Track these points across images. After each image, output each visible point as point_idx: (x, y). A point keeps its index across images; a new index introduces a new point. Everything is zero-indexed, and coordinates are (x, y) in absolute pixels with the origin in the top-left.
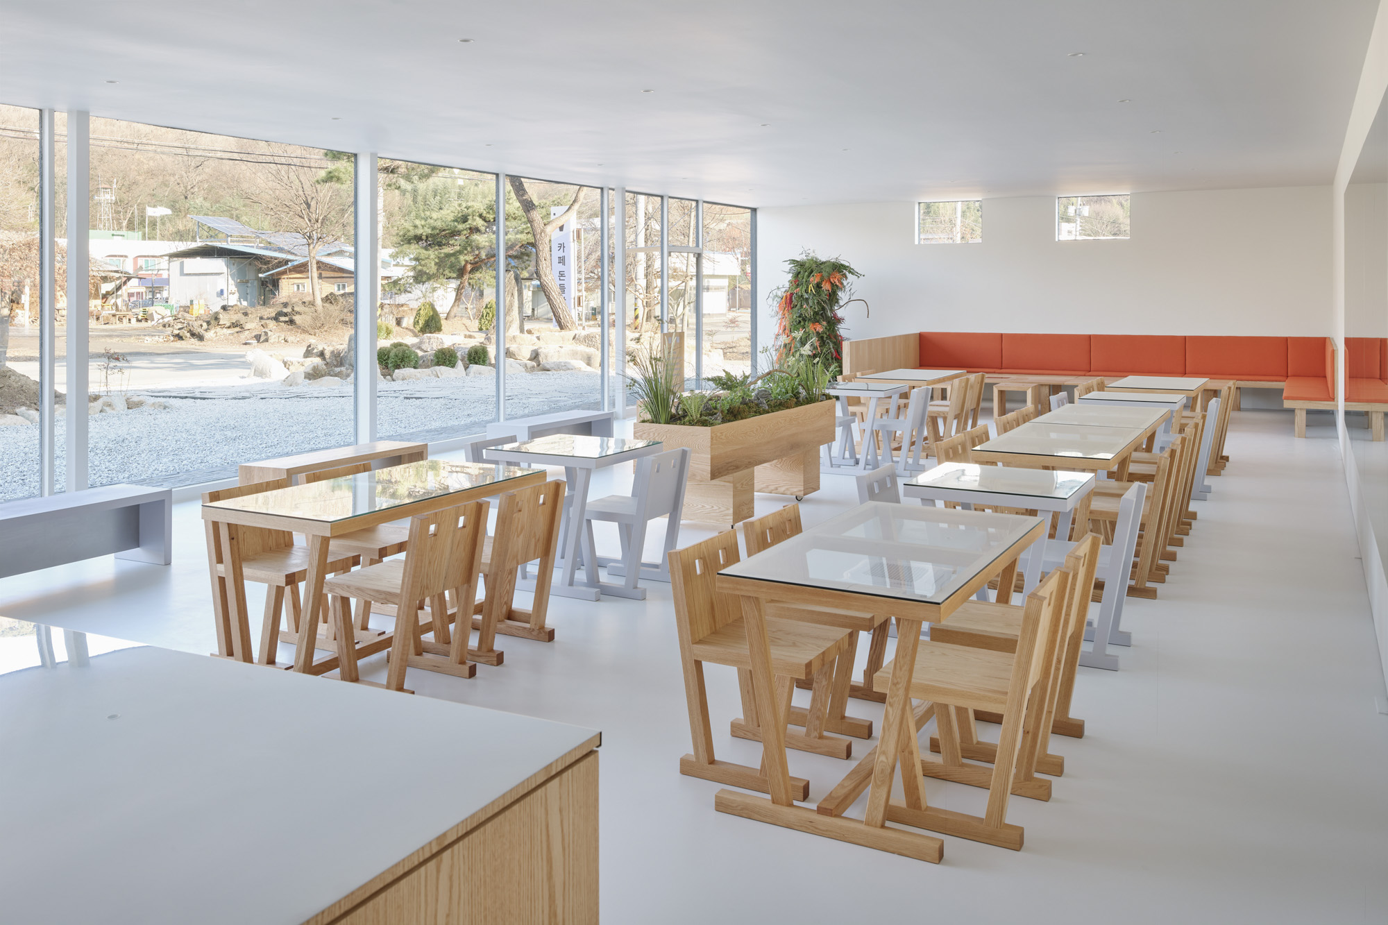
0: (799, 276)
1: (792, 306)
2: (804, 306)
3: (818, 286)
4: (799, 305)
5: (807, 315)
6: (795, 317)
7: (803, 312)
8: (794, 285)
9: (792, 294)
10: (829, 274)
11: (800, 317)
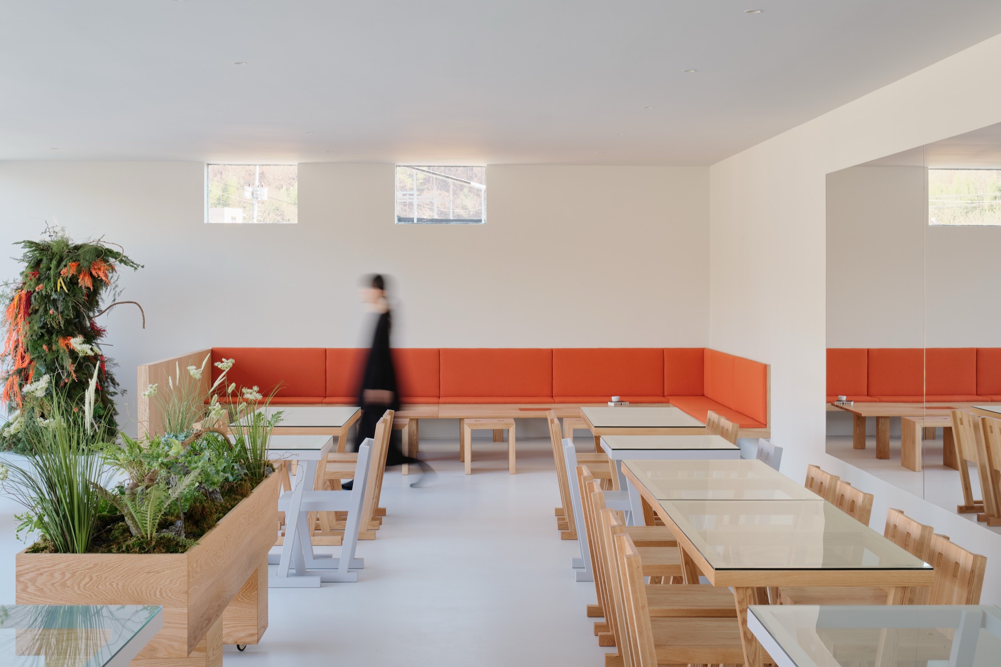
0: (41, 266)
1: (30, 311)
2: (51, 312)
3: (72, 282)
4: (41, 310)
5: (54, 325)
6: (36, 328)
7: (49, 320)
8: (34, 280)
9: (29, 295)
10: (90, 263)
11: (42, 328)
